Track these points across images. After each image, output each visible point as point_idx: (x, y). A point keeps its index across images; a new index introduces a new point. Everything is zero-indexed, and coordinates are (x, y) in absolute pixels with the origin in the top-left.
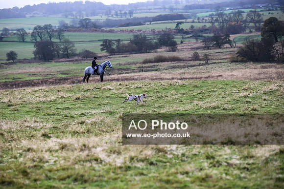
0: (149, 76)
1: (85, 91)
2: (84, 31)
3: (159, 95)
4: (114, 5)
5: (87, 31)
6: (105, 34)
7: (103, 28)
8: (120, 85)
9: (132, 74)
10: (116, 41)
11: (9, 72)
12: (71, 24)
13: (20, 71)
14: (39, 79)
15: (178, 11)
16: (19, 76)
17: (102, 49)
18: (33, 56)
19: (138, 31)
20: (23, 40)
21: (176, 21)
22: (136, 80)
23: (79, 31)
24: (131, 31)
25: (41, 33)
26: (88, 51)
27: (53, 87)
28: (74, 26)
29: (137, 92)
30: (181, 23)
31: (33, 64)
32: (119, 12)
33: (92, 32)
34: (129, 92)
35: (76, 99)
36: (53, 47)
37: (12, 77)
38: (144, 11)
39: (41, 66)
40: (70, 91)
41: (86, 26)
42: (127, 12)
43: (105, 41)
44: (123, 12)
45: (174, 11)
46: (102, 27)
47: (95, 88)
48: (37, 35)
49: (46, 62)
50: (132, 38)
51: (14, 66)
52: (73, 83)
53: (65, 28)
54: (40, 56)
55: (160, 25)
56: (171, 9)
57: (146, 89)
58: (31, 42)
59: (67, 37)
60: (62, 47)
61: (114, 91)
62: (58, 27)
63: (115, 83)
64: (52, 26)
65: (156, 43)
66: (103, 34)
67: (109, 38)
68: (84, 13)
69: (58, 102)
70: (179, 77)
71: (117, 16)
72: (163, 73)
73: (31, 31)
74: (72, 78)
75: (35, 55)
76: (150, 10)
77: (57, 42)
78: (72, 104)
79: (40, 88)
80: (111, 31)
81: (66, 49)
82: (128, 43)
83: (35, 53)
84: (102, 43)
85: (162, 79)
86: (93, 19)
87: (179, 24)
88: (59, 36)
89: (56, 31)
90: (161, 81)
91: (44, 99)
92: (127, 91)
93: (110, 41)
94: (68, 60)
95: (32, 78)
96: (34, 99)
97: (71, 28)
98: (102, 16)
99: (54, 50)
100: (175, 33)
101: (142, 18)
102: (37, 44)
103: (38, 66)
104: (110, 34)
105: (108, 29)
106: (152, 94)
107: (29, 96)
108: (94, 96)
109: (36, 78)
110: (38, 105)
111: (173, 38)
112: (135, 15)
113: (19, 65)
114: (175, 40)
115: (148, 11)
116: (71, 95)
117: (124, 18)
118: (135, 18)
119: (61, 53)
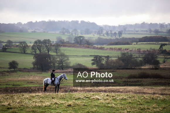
0: (133, 90)
1: (76, 100)
2: (78, 47)
3: (142, 107)
4: (106, 26)
5: (81, 47)
6: (96, 50)
7: (95, 46)
8: (107, 96)
9: (118, 88)
10: (106, 57)
11: (10, 79)
12: (67, 40)
13: (20, 79)
14: (36, 87)
15: (162, 34)
16: (18, 83)
17: (93, 64)
18: (32, 66)
19: (125, 49)
20: (24, 52)
21: (160, 43)
22: (122, 92)
23: (74, 47)
24: (120, 49)
25: (40, 46)
26: (81, 64)
27: (48, 94)
28: (70, 42)
29: (122, 103)
30: (164, 45)
31: (31, 73)
32: (109, 32)
33: (85, 48)
34: (115, 103)
35: (68, 106)
36: (50, 59)
37: (12, 83)
38: (132, 32)
39: (38, 75)
40: (63, 98)
41: (80, 42)
42: (117, 32)
43: (96, 57)
44: (113, 32)
45: (159, 34)
46: (94, 44)
47: (85, 97)
48: (36, 48)
49: (43, 72)
50: (120, 55)
51: (15, 74)
52: (66, 91)
53: (61, 43)
54: (39, 66)
55: (146, 45)
56: (157, 32)
57: (130, 101)
58: (31, 54)
59: (62, 51)
60: (58, 59)
61: (101, 101)
62: (56, 42)
63: (102, 94)
64: (50, 41)
65: (140, 61)
66: (94, 50)
67: (100, 55)
68: (79, 31)
69: (52, 108)
70: (160, 92)
71: (108, 35)
72: (146, 88)
73: (32, 45)
74: (65, 87)
75: (34, 66)
76: (137, 31)
77: (54, 55)
78: (64, 110)
79: (37, 94)
80: (101, 49)
81: (61, 62)
82: (116, 60)
83: (34, 64)
84: (93, 58)
85: (144, 93)
86: (87, 36)
87: (162, 45)
88: (56, 51)
89: (54, 45)
90: (144, 95)
91: (40, 104)
92: (113, 102)
93: (100, 57)
94: (63, 71)
95: (30, 85)
96: (31, 104)
97: (67, 44)
98: (95, 35)
99: (50, 62)
100: (158, 53)
101: (130, 39)
102: (36, 56)
103: (36, 75)
104: (100, 51)
105: (99, 46)
106: (135, 106)
107: (27, 101)
108: (83, 104)
109: (33, 86)
110: (34, 110)
111: (157, 57)
112: (124, 36)
113: (19, 73)
114: (158, 59)
115: (135, 32)
116: (63, 102)
117: (114, 38)
118: (123, 38)
119: (57, 64)
